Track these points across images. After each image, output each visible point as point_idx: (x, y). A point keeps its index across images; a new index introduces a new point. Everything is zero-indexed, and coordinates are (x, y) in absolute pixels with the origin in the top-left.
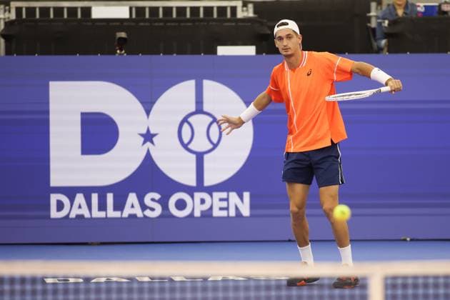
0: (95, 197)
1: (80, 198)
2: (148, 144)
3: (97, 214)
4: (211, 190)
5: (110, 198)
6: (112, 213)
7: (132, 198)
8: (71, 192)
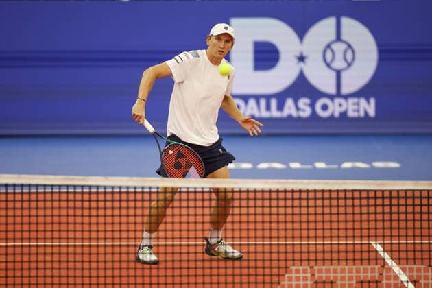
0: (263, 102)
1: (252, 102)
2: (301, 64)
3: (265, 114)
4: (346, 97)
5: (274, 103)
6: (275, 113)
7: (289, 103)
8: (245, 98)
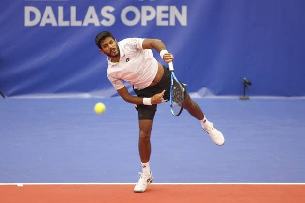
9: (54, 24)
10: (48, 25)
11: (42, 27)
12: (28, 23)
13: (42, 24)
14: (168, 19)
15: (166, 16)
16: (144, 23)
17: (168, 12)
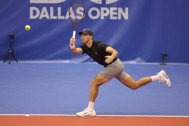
9: (48, 18)
10: (44, 19)
11: (40, 19)
12: (32, 17)
13: (41, 18)
14: (117, 16)
15: (116, 13)
16: (102, 18)
17: (117, 11)
